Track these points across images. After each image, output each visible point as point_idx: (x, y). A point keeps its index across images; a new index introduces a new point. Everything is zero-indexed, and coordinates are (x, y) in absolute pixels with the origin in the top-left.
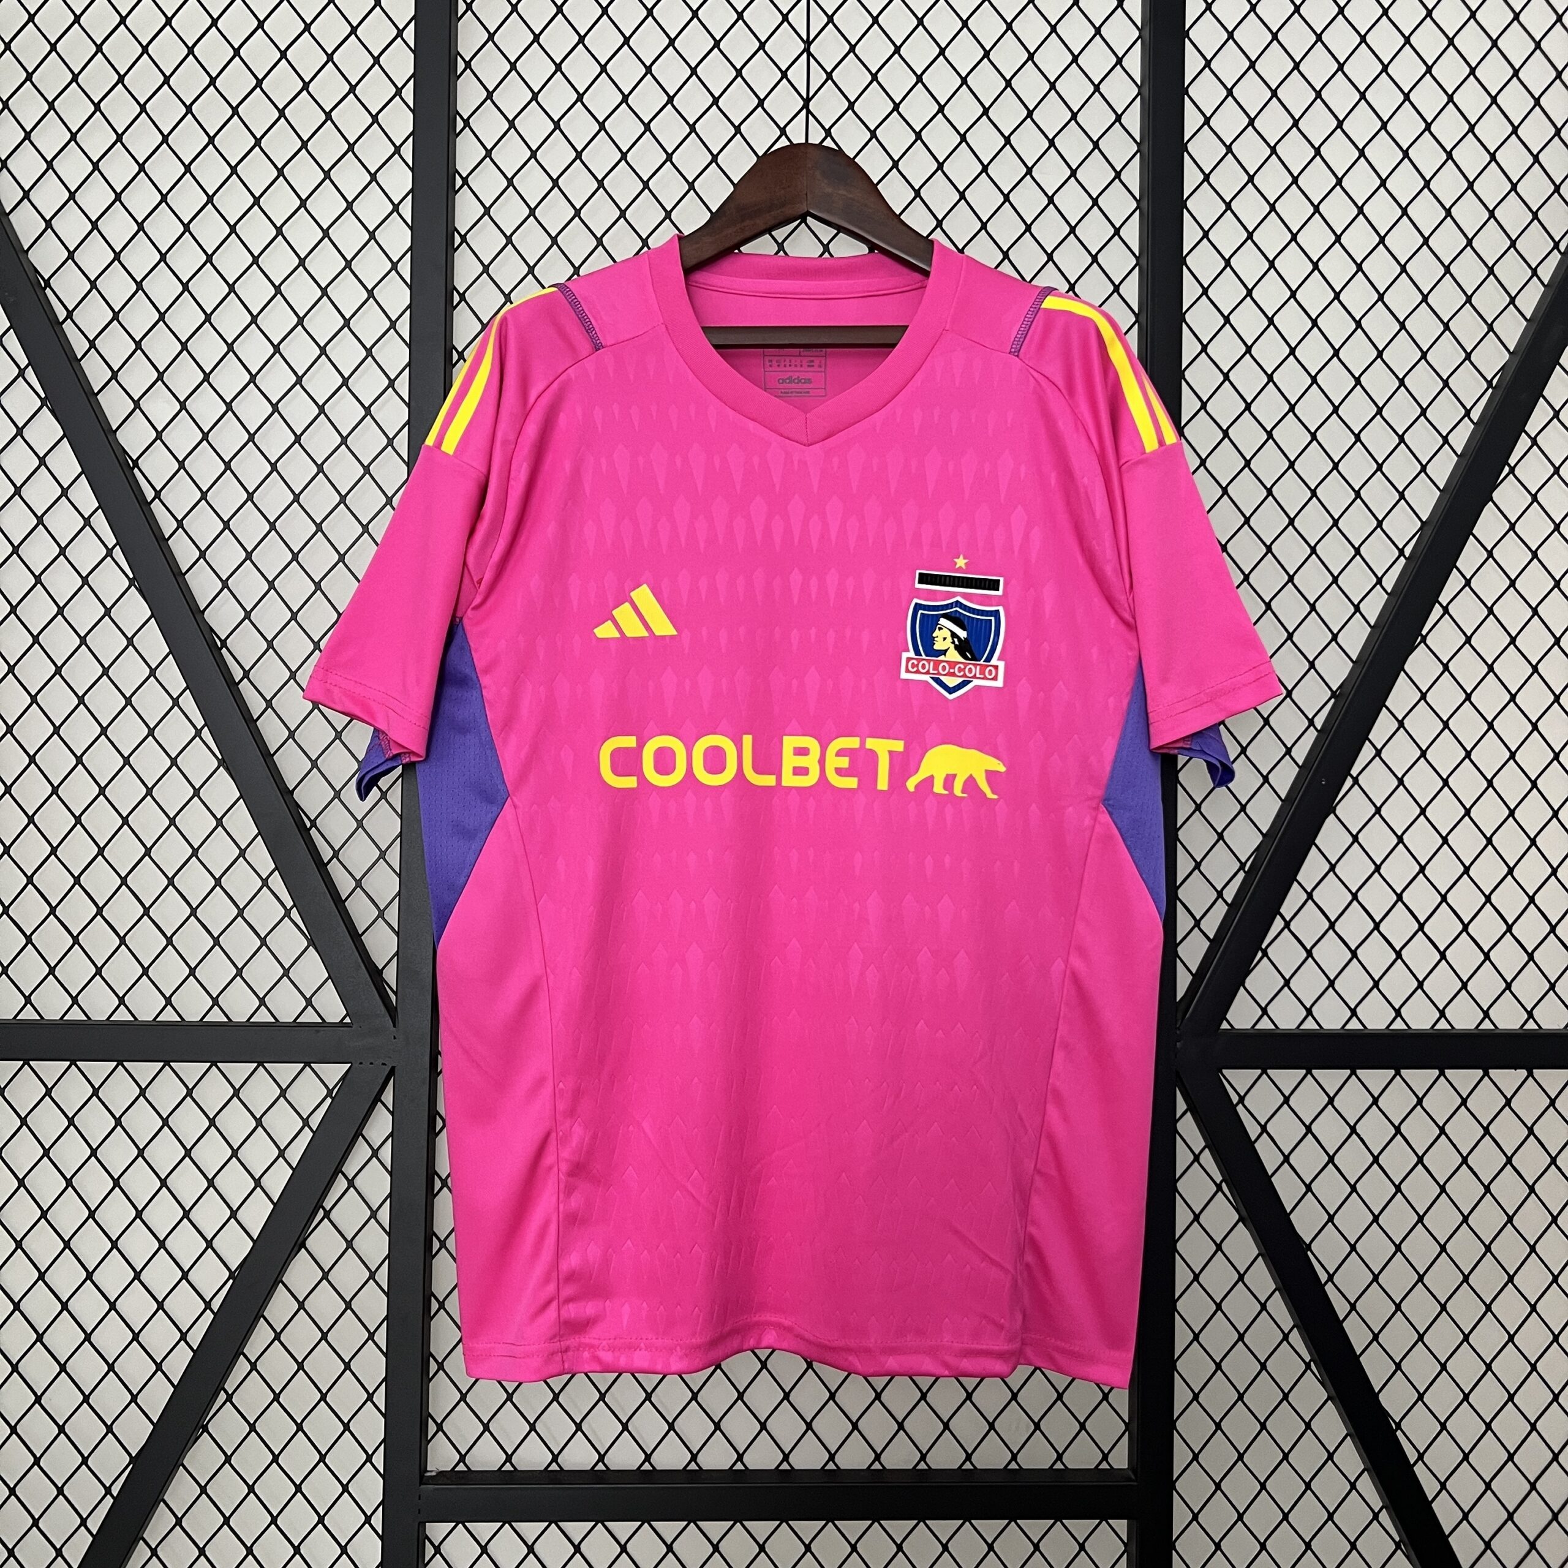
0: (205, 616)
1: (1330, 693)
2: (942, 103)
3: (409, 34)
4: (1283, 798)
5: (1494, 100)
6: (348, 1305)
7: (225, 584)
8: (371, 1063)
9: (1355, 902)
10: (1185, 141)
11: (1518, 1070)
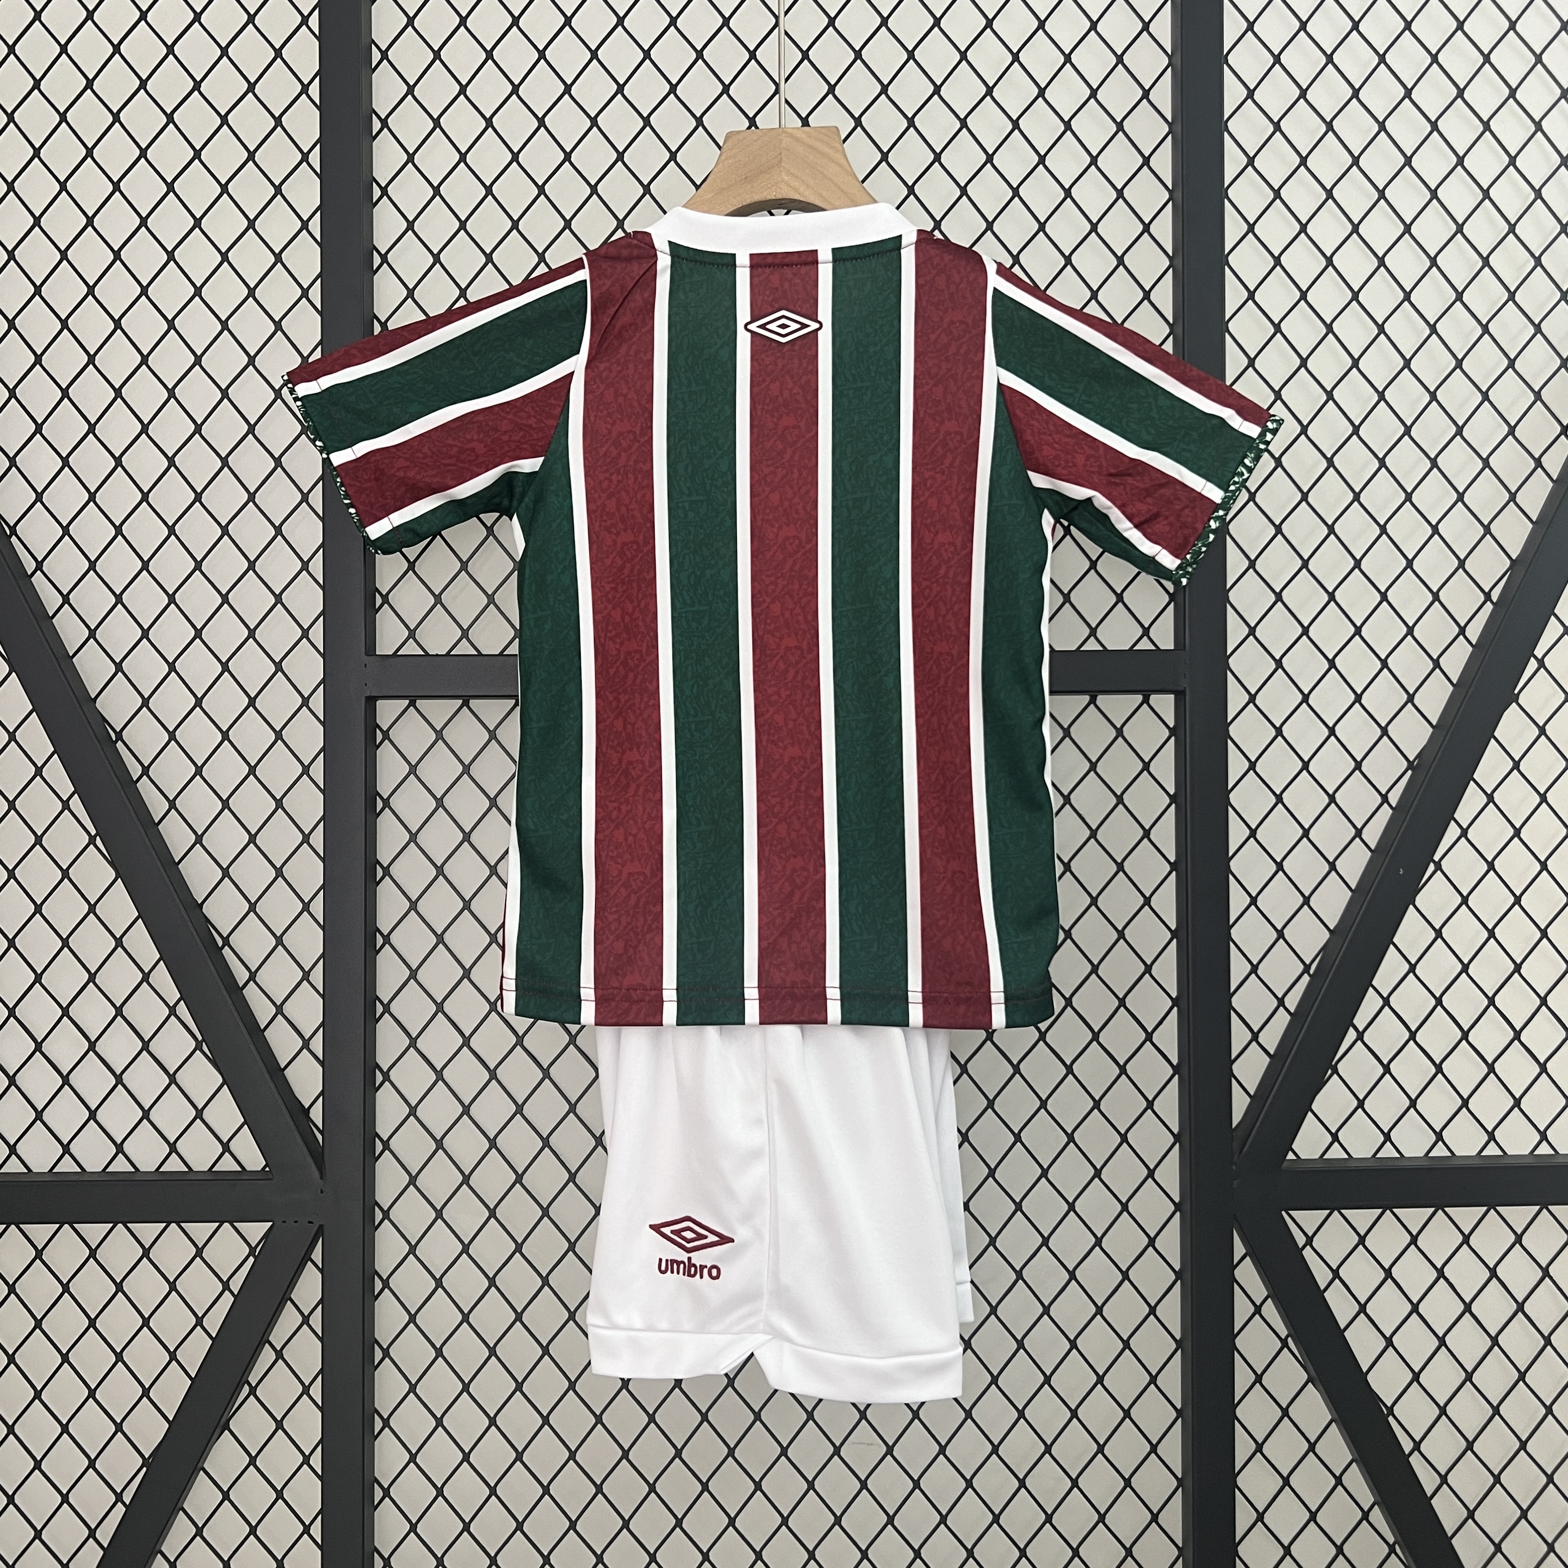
0: (97, 705)
1: (1405, 764)
2: (938, 83)
4: (1353, 888)
6: (280, 1495)
7: (119, 667)
8: (296, 1222)
9: (1439, 1008)
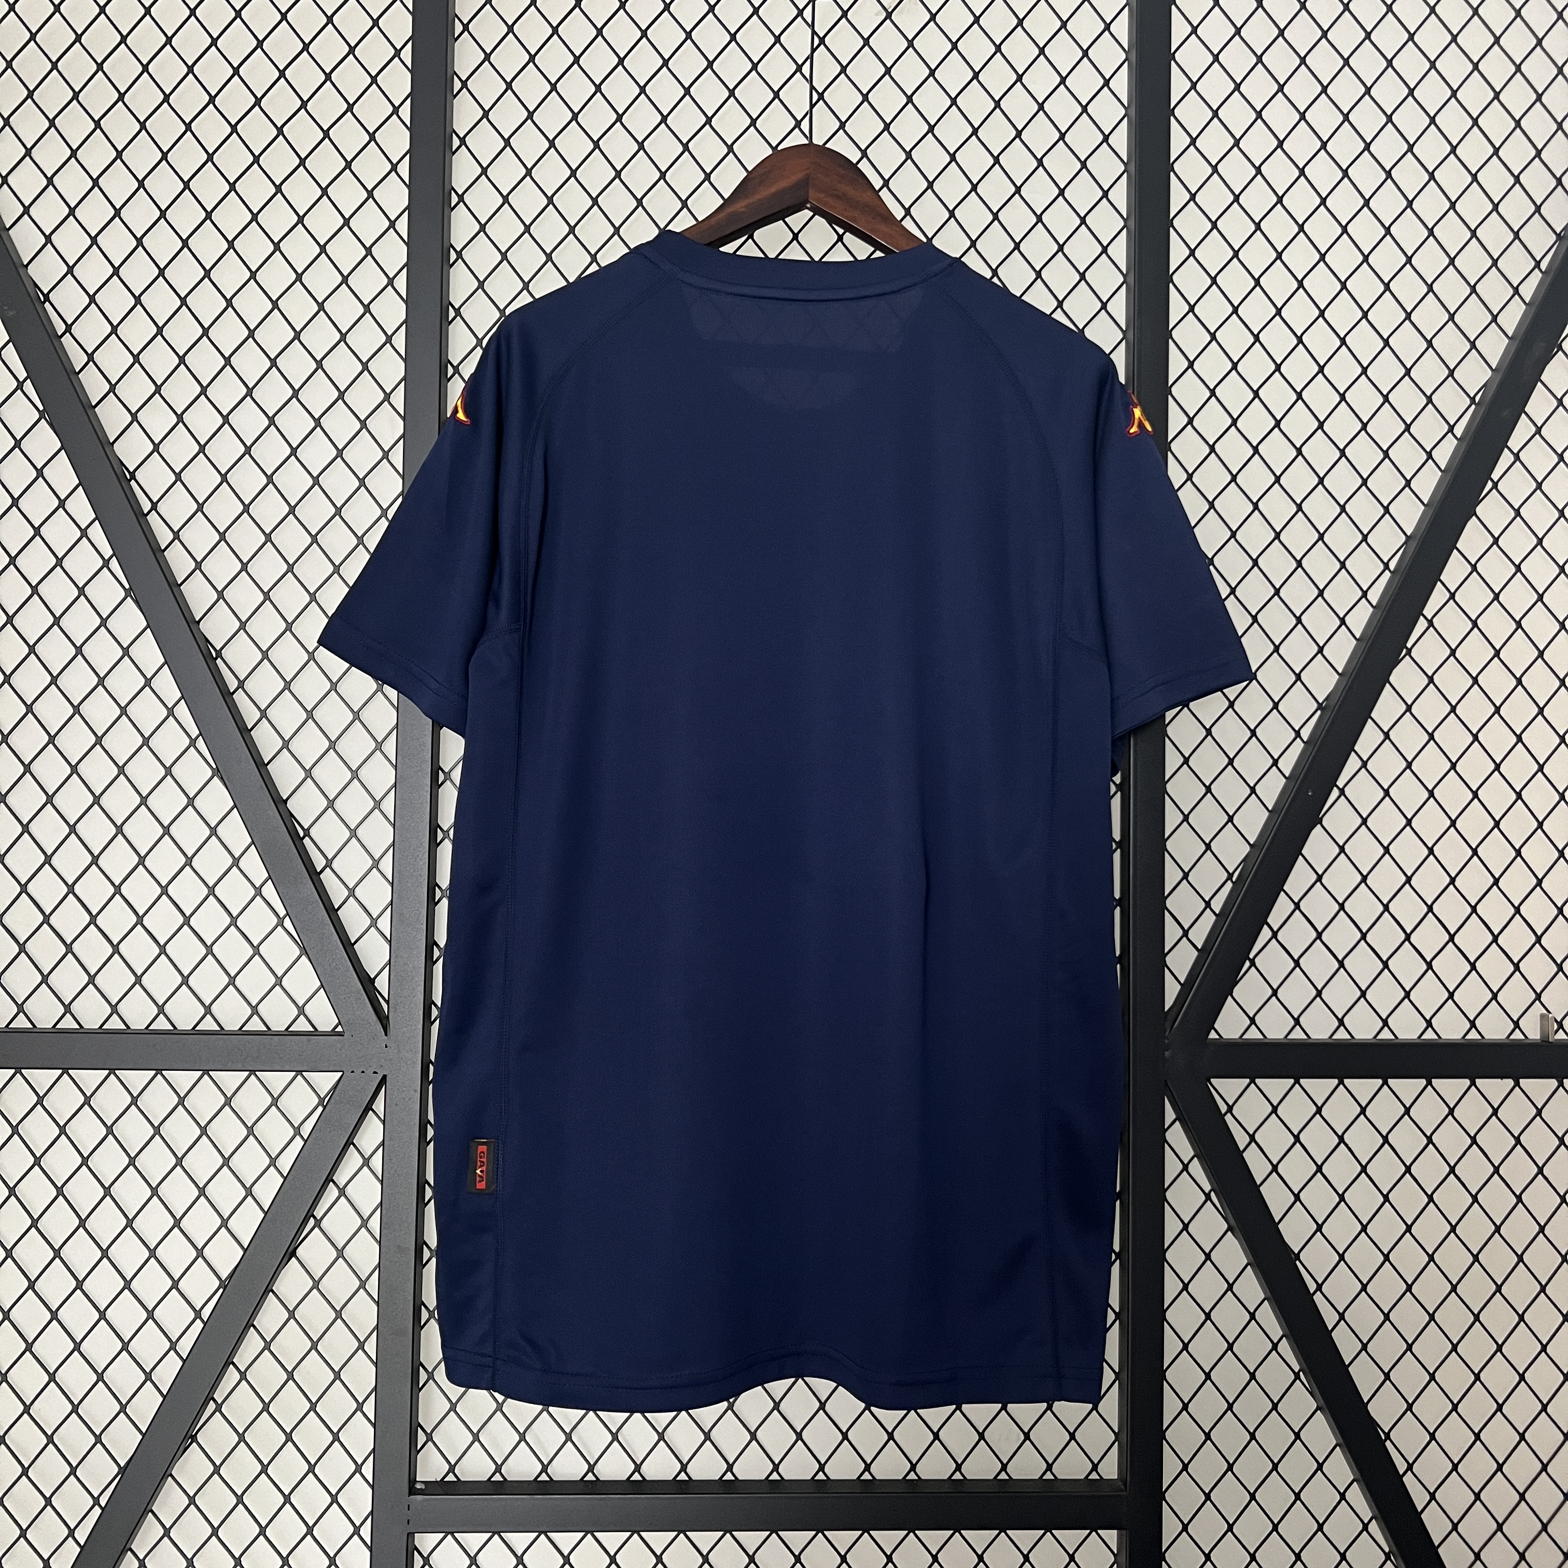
0: (201, 626)
1: (1315, 706)
2: (932, 124)
3: (407, 54)
4: (1270, 809)
5: (1475, 122)
6: (339, 1315)
7: (221, 595)
8: (363, 1072)
9: (1342, 912)
10: (1171, 162)
11: (1504, 1080)
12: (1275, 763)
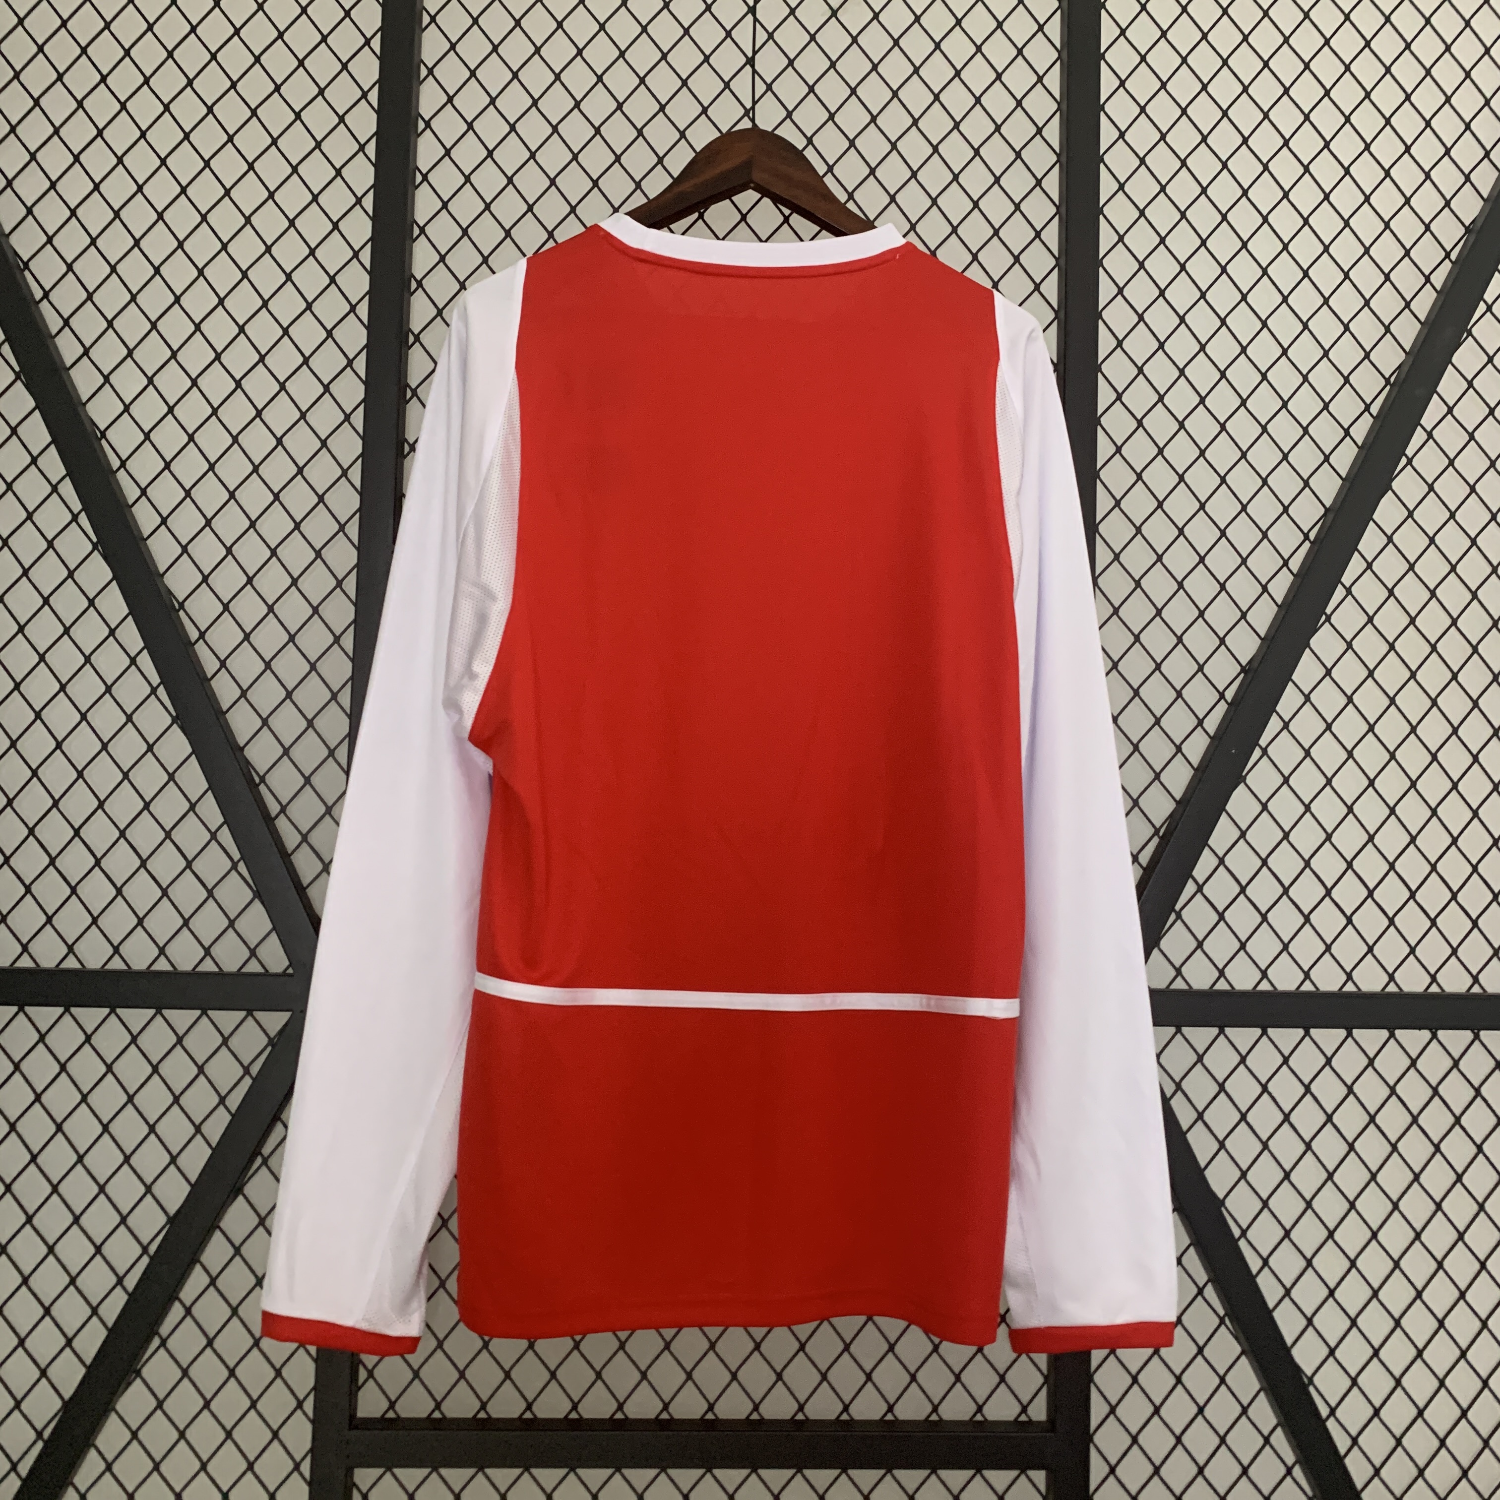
0: (165, 580)
1: (1239, 668)
2: (875, 114)
3: (376, 44)
4: (1195, 767)
5: (1388, 122)
7: (185, 549)
9: (1265, 868)
11: (1423, 1031)
12: (1200, 723)
